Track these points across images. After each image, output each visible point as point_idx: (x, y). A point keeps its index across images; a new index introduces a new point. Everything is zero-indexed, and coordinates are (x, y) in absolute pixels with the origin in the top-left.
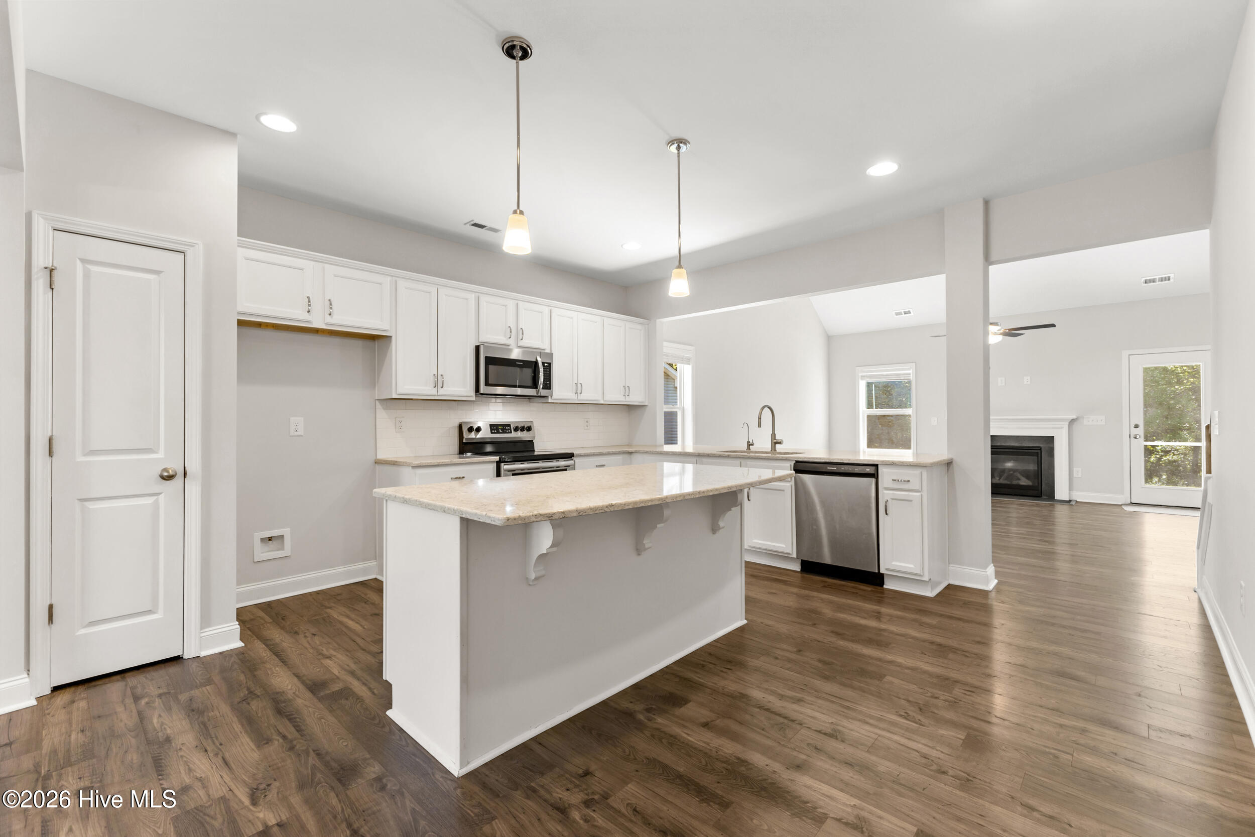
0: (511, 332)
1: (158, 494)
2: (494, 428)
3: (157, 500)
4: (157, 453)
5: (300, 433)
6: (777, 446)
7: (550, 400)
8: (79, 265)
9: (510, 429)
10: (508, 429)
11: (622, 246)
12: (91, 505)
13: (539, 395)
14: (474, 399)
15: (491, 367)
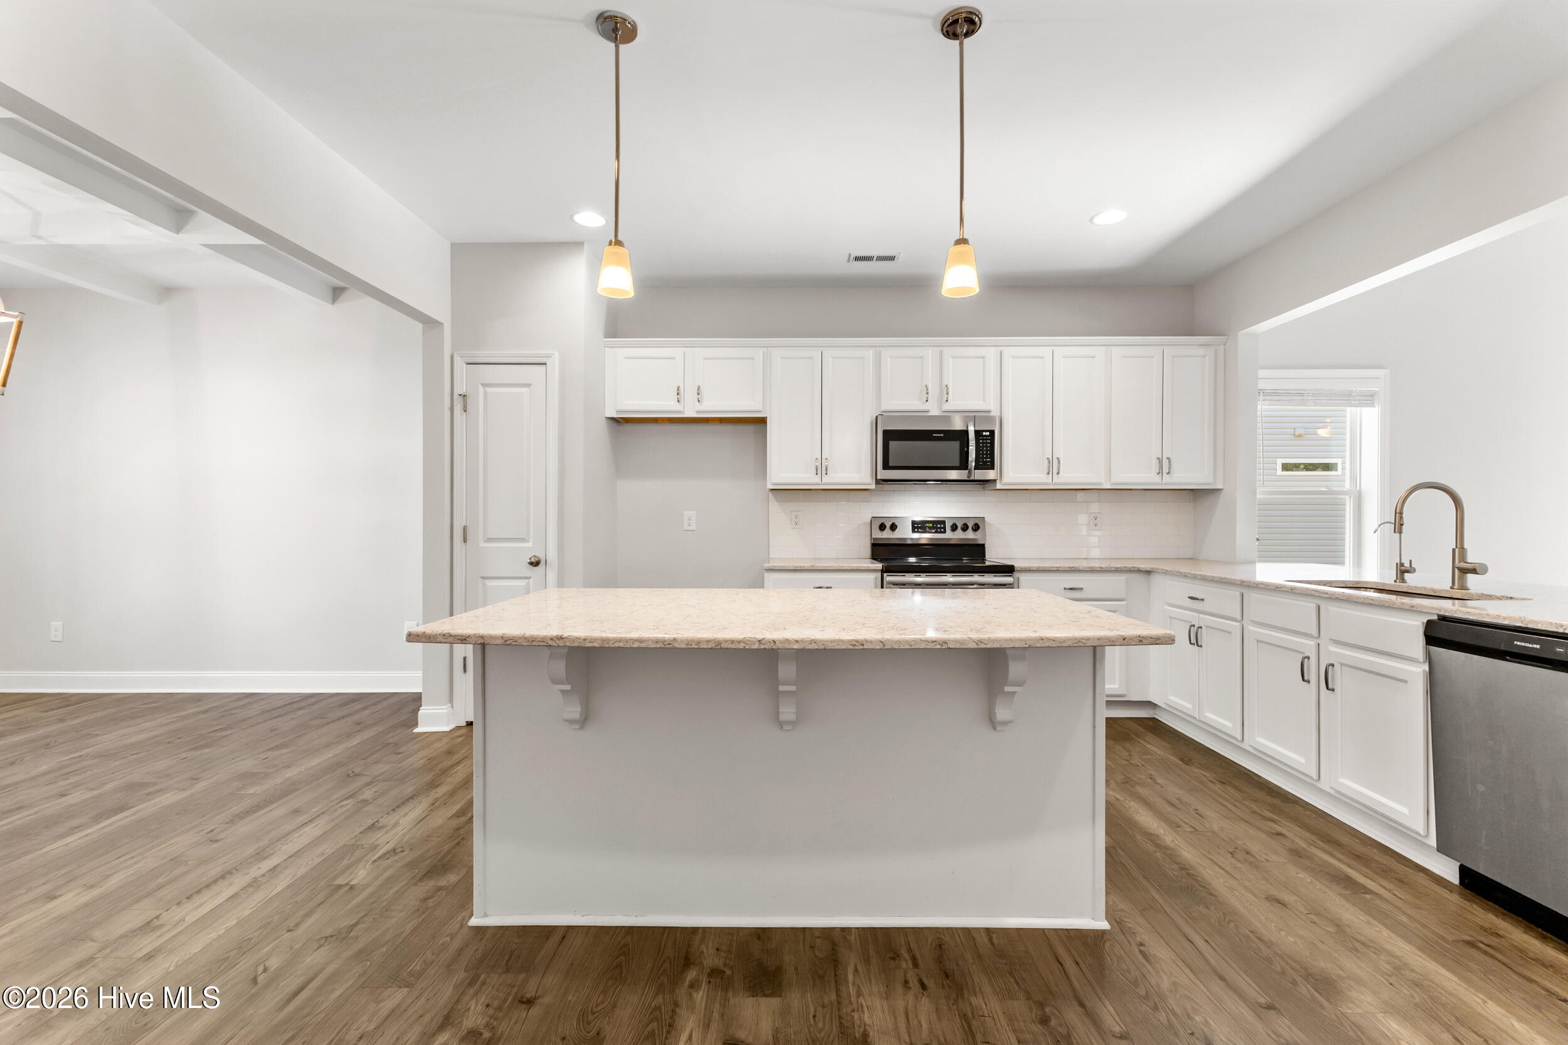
0: (927, 393)
1: (529, 578)
2: (918, 526)
3: (529, 582)
4: (528, 542)
5: (693, 527)
6: (1470, 577)
7: (998, 486)
8: (481, 388)
9: (945, 528)
10: (941, 528)
11: (1091, 220)
12: (489, 583)
13: (972, 478)
14: (873, 486)
15: (893, 444)
